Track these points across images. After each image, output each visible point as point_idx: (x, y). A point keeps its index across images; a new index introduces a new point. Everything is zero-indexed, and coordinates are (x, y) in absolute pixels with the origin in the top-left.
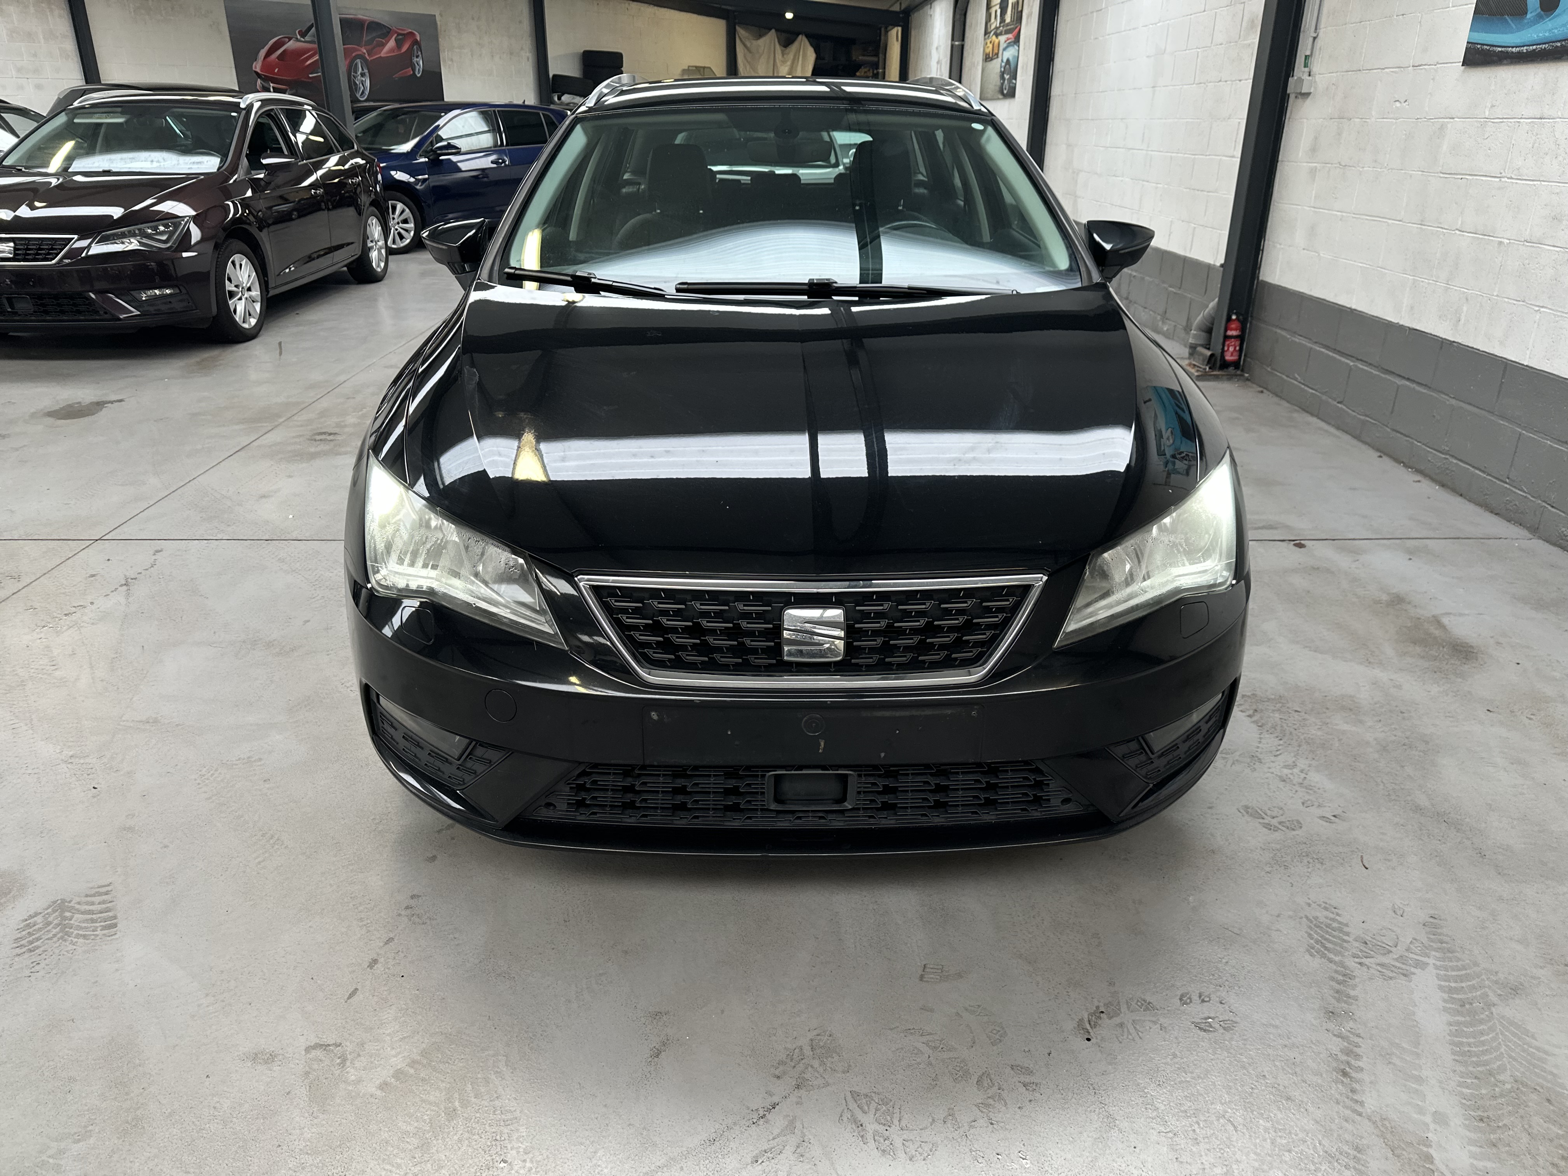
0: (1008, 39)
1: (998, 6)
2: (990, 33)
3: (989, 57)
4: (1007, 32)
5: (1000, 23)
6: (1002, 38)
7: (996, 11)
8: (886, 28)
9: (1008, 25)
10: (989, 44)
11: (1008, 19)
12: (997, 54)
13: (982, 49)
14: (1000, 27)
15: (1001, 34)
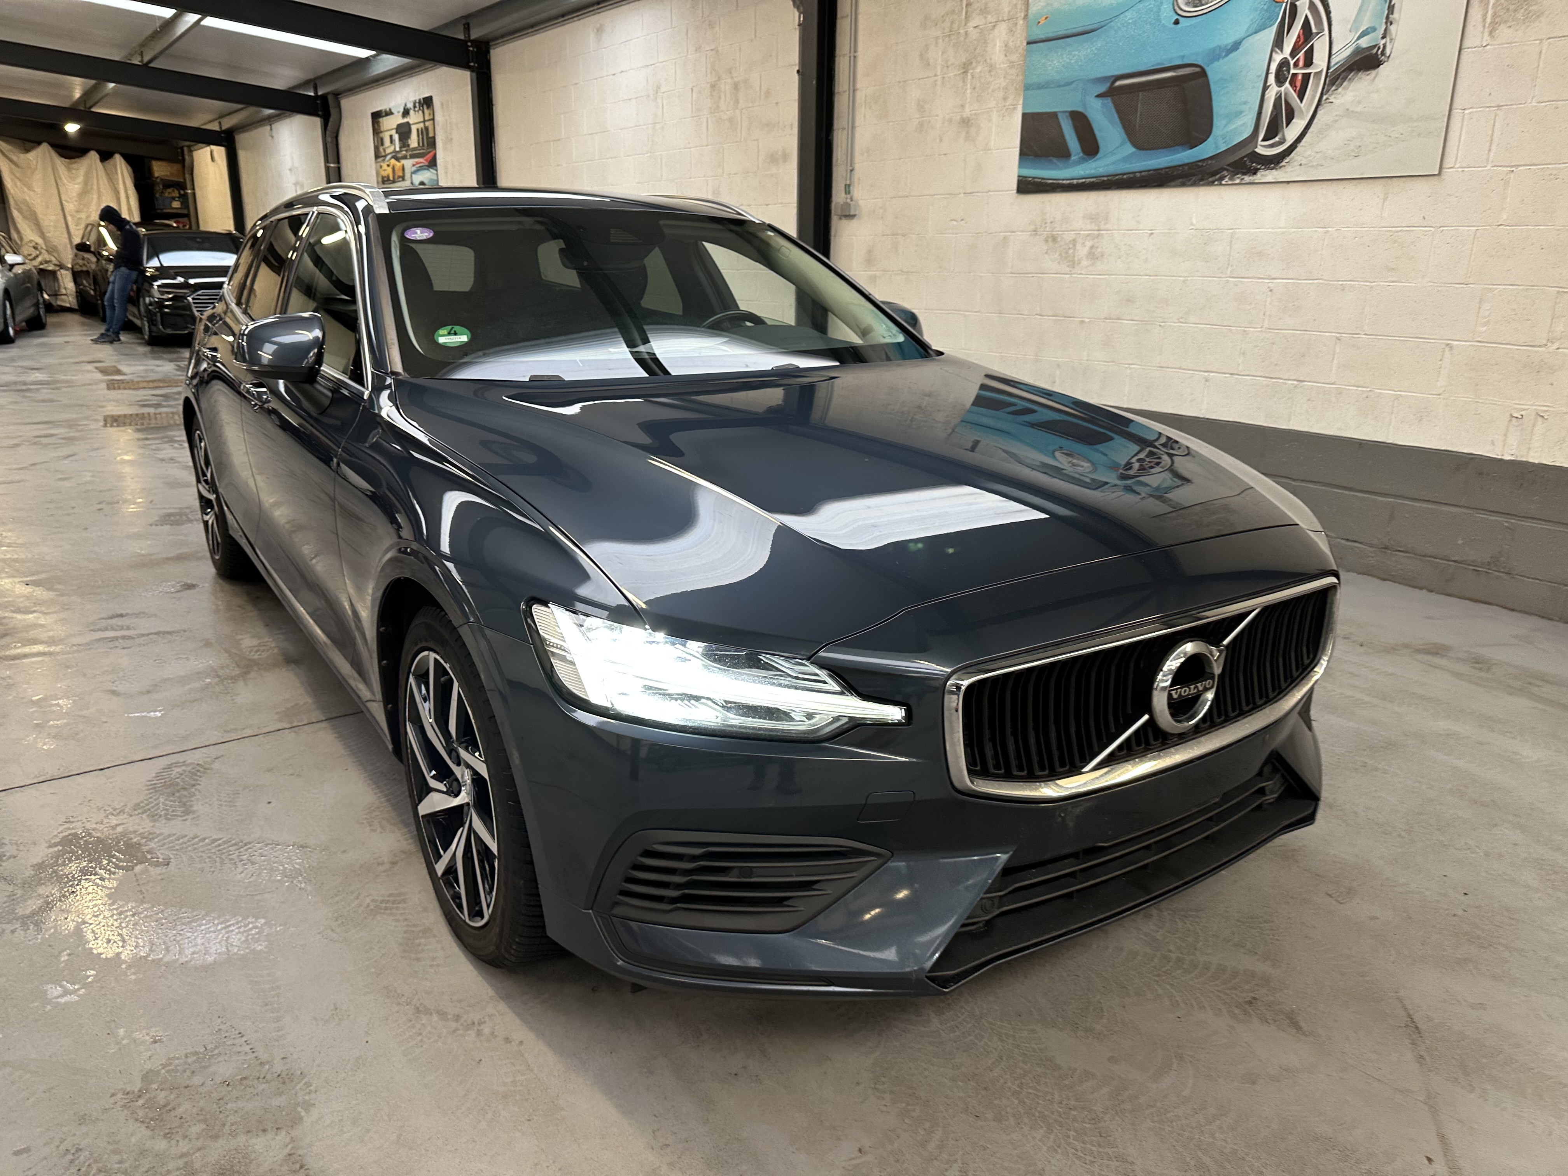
0: (417, 163)
1: (394, 131)
2: (385, 156)
3: (388, 180)
4: (412, 157)
5: (400, 148)
6: (408, 163)
7: (391, 136)
8: (189, 147)
9: (414, 149)
10: (385, 166)
11: (414, 142)
12: (403, 180)
13: (374, 173)
14: (401, 151)
15: (405, 157)
